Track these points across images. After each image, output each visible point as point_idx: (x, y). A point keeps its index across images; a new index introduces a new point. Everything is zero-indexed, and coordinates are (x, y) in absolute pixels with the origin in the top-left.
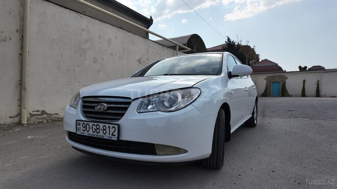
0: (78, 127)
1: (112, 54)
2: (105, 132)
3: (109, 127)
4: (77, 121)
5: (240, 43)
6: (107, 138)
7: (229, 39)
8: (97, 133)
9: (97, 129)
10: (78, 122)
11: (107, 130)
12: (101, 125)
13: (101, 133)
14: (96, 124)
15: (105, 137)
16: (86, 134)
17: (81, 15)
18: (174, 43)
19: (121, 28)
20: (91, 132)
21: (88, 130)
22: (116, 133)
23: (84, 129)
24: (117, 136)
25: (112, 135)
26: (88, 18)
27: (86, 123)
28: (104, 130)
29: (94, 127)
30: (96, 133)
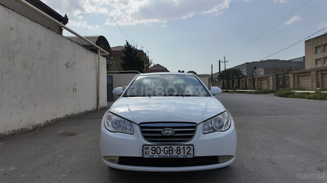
0: (145, 151)
1: (41, 58)
2: (179, 152)
3: (184, 148)
4: (144, 145)
5: (136, 47)
6: (182, 157)
7: (127, 43)
8: (170, 154)
9: (170, 150)
10: (144, 147)
11: (182, 150)
12: (175, 147)
13: (175, 154)
14: (168, 147)
15: (179, 157)
16: (156, 156)
17: (8, 10)
18: (90, 43)
19: (49, 28)
20: (162, 154)
21: (158, 152)
22: (191, 152)
23: (154, 152)
24: (192, 154)
25: (187, 154)
26: (17, 14)
27: (156, 147)
28: (178, 150)
29: (166, 149)
30: (168, 154)
